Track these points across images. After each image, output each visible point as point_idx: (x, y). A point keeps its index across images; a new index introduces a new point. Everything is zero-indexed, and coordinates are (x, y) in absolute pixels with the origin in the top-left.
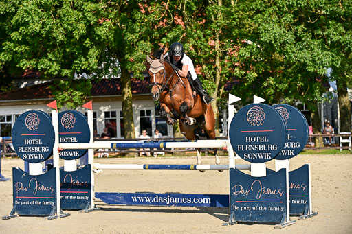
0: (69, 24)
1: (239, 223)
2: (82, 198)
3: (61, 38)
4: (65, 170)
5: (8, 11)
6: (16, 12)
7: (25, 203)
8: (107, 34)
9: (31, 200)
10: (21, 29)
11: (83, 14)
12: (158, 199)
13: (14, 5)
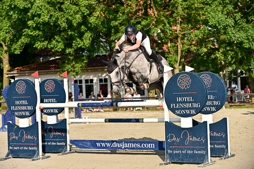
0: (70, 16)
1: (173, 163)
2: (61, 144)
3: (64, 25)
4: (48, 123)
5: (26, 6)
6: (32, 7)
7: (16, 148)
8: (97, 22)
9: (20, 146)
10: (35, 18)
11: (79, 8)
12: (115, 145)
13: (31, 2)
